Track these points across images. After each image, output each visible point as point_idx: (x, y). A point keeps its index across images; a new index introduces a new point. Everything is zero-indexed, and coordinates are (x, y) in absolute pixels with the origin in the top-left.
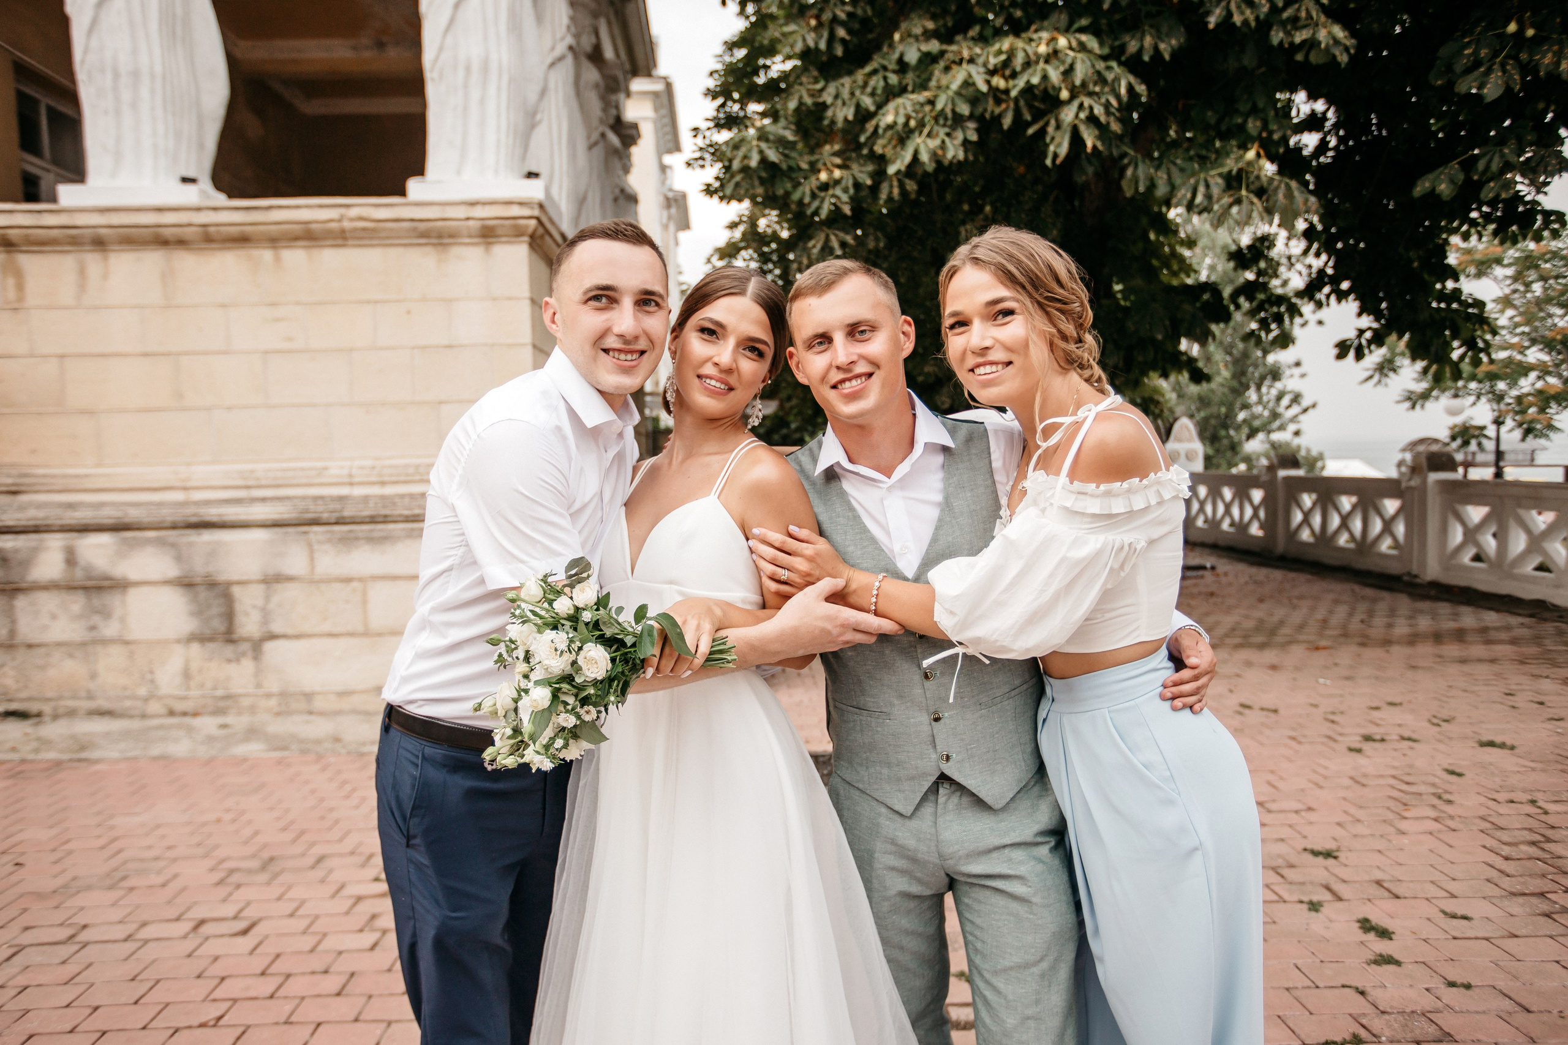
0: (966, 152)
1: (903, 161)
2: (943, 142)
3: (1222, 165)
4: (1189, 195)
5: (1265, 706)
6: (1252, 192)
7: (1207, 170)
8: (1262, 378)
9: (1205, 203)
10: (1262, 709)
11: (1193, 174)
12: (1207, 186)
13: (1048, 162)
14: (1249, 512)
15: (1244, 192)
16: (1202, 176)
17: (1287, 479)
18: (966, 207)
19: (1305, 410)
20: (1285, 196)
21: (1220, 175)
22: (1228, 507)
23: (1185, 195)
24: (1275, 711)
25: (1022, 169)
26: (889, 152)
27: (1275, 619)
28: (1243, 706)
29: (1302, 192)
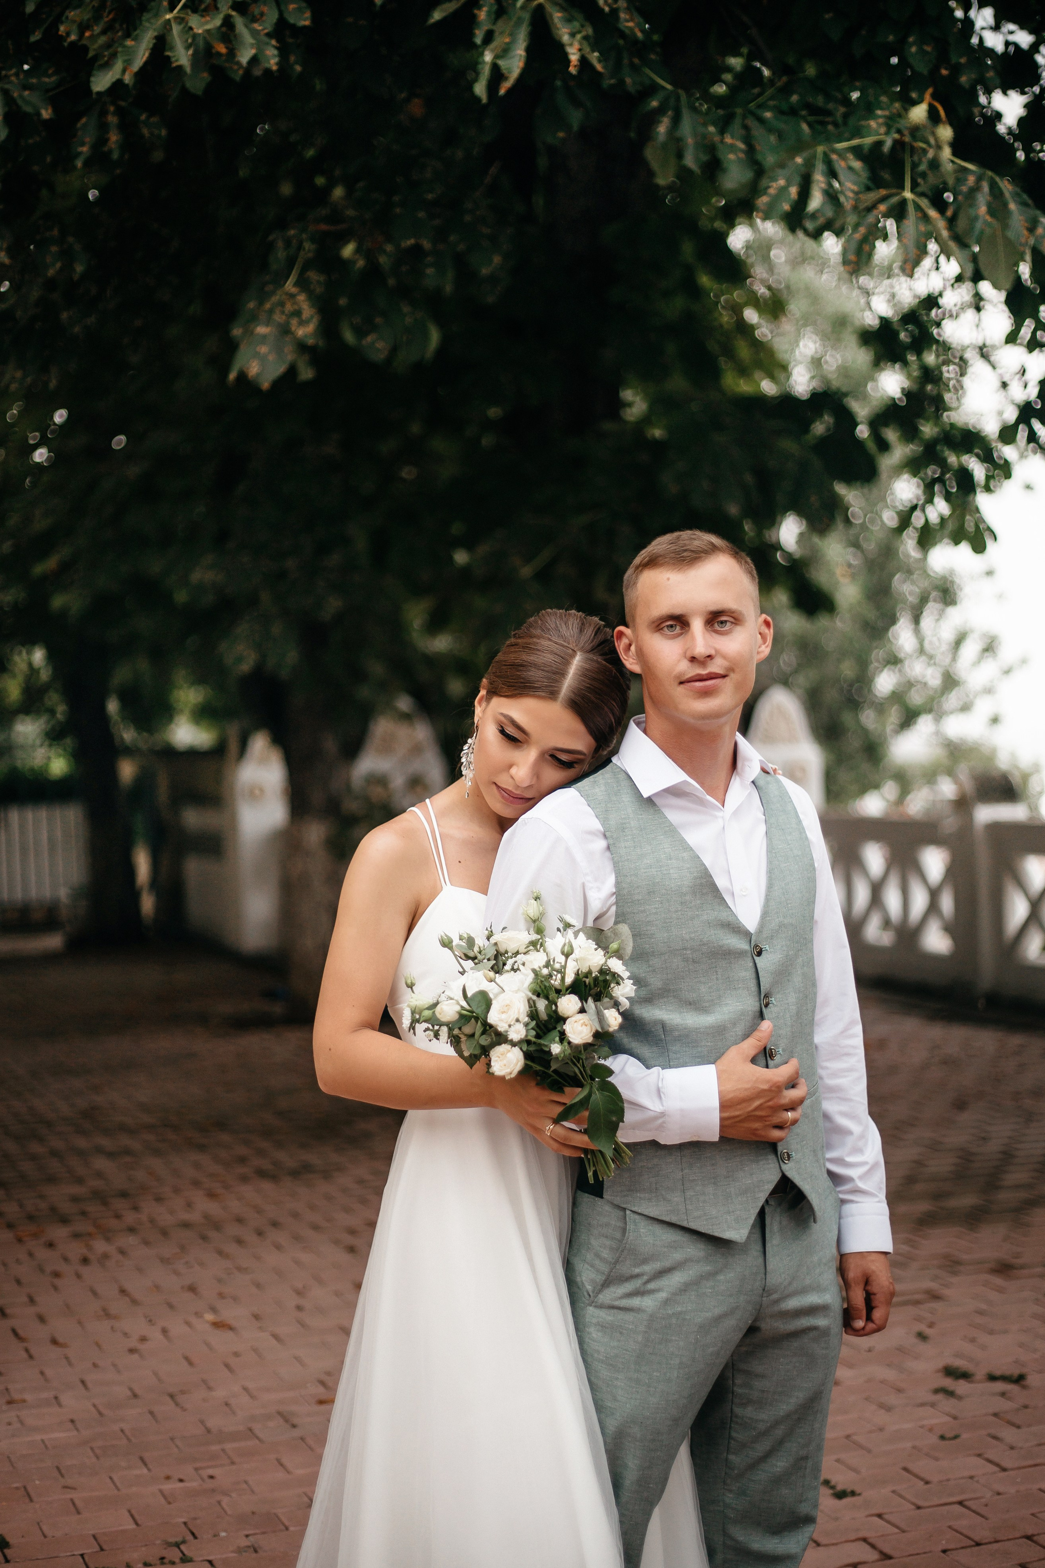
0: (283, 52)
1: (128, 63)
2: (228, 23)
3: (858, 133)
4: (794, 191)
5: (998, 1373)
6: (922, 195)
7: (829, 139)
8: (924, 600)
9: (829, 213)
10: (992, 1378)
11: (799, 147)
12: (832, 173)
13: (480, 89)
14: (919, 901)
15: (908, 195)
16: (820, 149)
17: (996, 829)
18: (286, 189)
19: (1007, 672)
20: (991, 212)
21: (857, 151)
22: (877, 890)
23: (783, 190)
24: (1019, 1379)
25: (416, 107)
26: (97, 42)
27: (994, 1147)
28: (951, 1372)
29: (1024, 204)
